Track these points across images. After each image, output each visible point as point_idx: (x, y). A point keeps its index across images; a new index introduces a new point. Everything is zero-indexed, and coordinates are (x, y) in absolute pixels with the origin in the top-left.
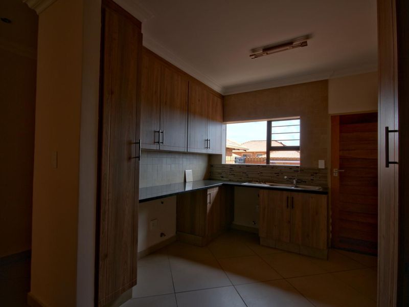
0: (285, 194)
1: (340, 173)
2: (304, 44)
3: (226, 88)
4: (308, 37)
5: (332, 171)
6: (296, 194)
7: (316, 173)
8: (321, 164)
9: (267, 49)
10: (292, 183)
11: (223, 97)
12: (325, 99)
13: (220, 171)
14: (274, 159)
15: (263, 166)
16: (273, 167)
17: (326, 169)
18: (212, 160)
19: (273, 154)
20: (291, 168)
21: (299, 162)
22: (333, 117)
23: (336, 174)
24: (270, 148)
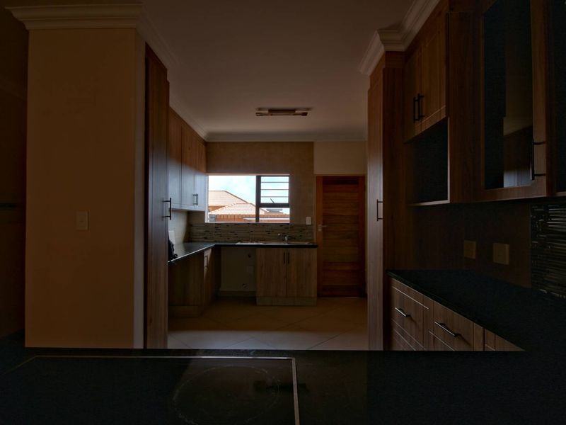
0: (282, 250)
1: (323, 229)
2: (305, 114)
3: (211, 134)
4: (308, 109)
5: (317, 226)
6: (290, 249)
7: (304, 230)
8: (308, 221)
9: (273, 111)
10: (283, 240)
11: (206, 144)
12: (311, 160)
13: (202, 231)
14: (263, 217)
15: (253, 224)
16: (264, 225)
17: (312, 225)
18: (193, 218)
19: (262, 211)
20: (281, 225)
21: (289, 219)
22: (318, 178)
23: (320, 230)
24: (259, 205)
